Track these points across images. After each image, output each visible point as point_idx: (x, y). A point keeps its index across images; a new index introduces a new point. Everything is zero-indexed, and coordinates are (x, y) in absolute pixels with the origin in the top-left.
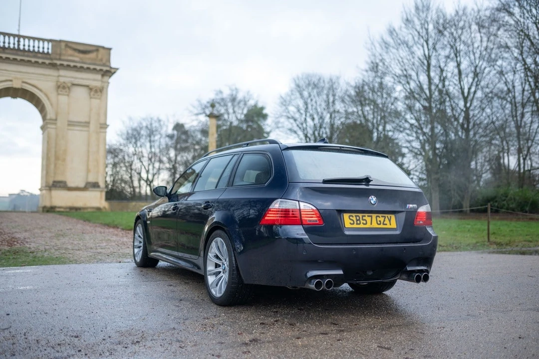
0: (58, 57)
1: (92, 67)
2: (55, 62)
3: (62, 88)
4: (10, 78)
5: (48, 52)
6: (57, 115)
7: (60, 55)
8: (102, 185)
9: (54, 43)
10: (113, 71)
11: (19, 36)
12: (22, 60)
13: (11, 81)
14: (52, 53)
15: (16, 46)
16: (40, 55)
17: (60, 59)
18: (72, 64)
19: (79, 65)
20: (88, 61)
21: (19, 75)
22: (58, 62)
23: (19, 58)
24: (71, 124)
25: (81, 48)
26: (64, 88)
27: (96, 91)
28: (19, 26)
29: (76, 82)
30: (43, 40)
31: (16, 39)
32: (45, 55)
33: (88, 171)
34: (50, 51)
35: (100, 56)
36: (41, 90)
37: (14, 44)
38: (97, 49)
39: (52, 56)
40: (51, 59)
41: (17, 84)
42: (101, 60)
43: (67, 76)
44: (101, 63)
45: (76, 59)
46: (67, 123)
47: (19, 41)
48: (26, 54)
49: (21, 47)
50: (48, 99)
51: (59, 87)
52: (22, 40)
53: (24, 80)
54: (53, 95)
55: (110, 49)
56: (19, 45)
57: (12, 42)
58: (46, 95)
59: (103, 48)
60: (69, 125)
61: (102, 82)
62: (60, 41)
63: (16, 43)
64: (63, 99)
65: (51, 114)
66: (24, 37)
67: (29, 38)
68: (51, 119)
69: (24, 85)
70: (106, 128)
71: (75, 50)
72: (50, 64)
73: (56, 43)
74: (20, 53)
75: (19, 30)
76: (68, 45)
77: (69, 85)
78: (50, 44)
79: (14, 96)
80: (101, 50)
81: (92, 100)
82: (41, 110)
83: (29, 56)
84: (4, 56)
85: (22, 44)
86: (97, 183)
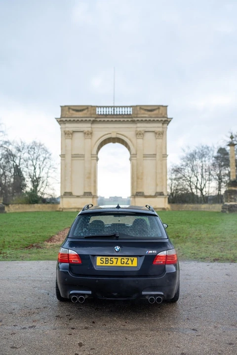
0: (136, 116)
1: (156, 119)
2: (134, 119)
3: (139, 134)
4: (110, 132)
6: (136, 151)
7: (137, 114)
8: (165, 193)
10: (169, 120)
11: (114, 107)
12: (116, 121)
13: (110, 134)
14: (133, 114)
16: (125, 116)
17: (137, 117)
18: (144, 119)
19: (148, 119)
20: (154, 116)
21: (115, 130)
22: (136, 119)
23: (114, 119)
24: (145, 156)
25: (149, 108)
26: (140, 134)
27: (159, 134)
28: (114, 100)
29: (147, 130)
30: (127, 107)
31: (113, 108)
32: (128, 116)
33: (157, 185)
34: (131, 113)
35: (161, 112)
36: (127, 137)
38: (159, 107)
39: (132, 116)
40: (132, 118)
41: (114, 136)
42: (162, 114)
43: (141, 127)
44: (162, 116)
45: (147, 116)
46: (142, 156)
47: (114, 110)
48: (118, 116)
49: (116, 113)
50: (131, 142)
51: (137, 134)
52: (115, 108)
53: (118, 132)
54: (134, 140)
55: (167, 106)
56: (114, 112)
57: (110, 111)
58: (130, 140)
59: (162, 106)
60: (144, 157)
61: (163, 128)
62: (137, 106)
64: (140, 141)
65: (133, 152)
66: (117, 107)
67: (119, 107)
68: (133, 154)
69: (118, 135)
70: (167, 157)
71: (145, 110)
72: (131, 121)
73: (134, 107)
74: (114, 116)
75: (114, 103)
76: (141, 108)
77: (143, 132)
78: (131, 108)
79: (114, 142)
80: (161, 108)
81: (157, 140)
82: (129, 149)
83: (120, 118)
84: (106, 119)
85: (115, 111)
86: (162, 192)
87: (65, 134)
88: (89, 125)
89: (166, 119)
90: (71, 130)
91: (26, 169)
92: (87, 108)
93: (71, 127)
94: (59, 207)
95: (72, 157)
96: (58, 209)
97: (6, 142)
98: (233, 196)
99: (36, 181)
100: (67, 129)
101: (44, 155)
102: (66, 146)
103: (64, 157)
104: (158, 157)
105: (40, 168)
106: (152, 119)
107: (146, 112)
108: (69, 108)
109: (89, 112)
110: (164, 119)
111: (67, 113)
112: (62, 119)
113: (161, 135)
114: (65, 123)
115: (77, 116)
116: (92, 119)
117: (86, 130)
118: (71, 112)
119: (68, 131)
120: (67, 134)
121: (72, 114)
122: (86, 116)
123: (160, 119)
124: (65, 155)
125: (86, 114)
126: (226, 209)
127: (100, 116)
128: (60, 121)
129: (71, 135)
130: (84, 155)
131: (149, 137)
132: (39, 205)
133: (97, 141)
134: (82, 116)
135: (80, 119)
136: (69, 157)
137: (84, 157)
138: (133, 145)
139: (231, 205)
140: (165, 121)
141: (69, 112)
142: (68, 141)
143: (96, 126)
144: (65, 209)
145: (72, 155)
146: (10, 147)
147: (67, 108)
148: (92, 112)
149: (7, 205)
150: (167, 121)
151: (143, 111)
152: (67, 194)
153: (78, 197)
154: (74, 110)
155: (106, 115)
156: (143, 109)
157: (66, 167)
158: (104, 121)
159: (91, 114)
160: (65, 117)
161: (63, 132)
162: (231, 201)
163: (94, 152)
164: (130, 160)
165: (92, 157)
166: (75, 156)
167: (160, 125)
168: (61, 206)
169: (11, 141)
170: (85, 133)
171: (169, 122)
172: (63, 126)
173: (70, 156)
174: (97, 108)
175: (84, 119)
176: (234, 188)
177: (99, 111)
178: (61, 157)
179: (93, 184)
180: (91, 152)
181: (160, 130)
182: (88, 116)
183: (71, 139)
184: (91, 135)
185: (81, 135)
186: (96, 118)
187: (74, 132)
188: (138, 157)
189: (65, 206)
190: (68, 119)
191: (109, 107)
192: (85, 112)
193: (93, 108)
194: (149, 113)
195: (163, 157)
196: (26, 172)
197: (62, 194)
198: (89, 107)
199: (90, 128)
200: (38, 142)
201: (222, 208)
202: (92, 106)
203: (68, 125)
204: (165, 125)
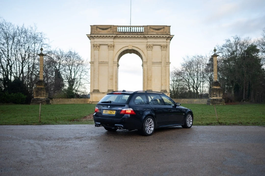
0: (147, 33)
1: (161, 36)
2: (145, 36)
3: (149, 47)
4: (128, 46)
5: (142, 31)
6: (147, 60)
7: (148, 32)
8: (168, 91)
9: (145, 27)
10: (171, 37)
11: (130, 26)
12: (131, 37)
15: (129, 31)
16: (139, 34)
17: (147, 34)
18: (153, 36)
19: (156, 36)
20: (160, 34)
21: (131, 44)
22: (147, 36)
23: (130, 36)
24: (153, 63)
25: (157, 28)
26: (150, 47)
27: (164, 47)
29: (155, 44)
30: (140, 26)
31: (129, 28)
32: (141, 33)
33: (162, 85)
34: (143, 31)
35: (165, 30)
36: (140, 49)
37: (129, 30)
38: (164, 27)
39: (144, 34)
40: (144, 35)
41: (130, 48)
42: (166, 32)
43: (151, 41)
44: (166, 34)
45: (155, 33)
46: (151, 63)
47: (130, 29)
48: (133, 34)
49: (132, 31)
50: (143, 53)
51: (147, 47)
52: (132, 28)
54: (145, 51)
55: (170, 26)
56: (130, 30)
57: (128, 29)
58: (142, 51)
59: (167, 26)
60: (153, 64)
61: (167, 42)
62: (147, 26)
63: (129, 29)
64: (150, 52)
65: (145, 60)
66: (133, 26)
67: (135, 26)
68: (145, 62)
69: (133, 47)
70: (169, 64)
71: (154, 29)
72: (143, 37)
73: (146, 27)
74: (131, 34)
75: (130, 24)
76: (151, 27)
77: (152, 45)
78: (143, 28)
79: (131, 53)
81: (162, 51)
82: (142, 58)
83: (135, 35)
84: (124, 36)
85: (132, 29)
86: (166, 90)
87: (94, 46)
88: (112, 40)
89: (169, 36)
90: (98, 43)
91: (64, 73)
92: (111, 27)
93: (98, 41)
94: (89, 101)
95: (99, 64)
96: (89, 103)
97: (49, 52)
98: (215, 93)
99: (72, 82)
100: (95, 43)
101: (78, 62)
102: (94, 55)
103: (93, 64)
104: (163, 64)
105: (75, 72)
106: (158, 36)
107: (154, 31)
108: (97, 27)
109: (112, 31)
110: (167, 36)
111: (96, 31)
112: (92, 35)
113: (165, 47)
114: (94, 39)
115: (103, 33)
116: (114, 36)
117: (109, 43)
118: (98, 29)
119: (96, 44)
120: (95, 47)
121: (99, 31)
122: (109, 33)
123: (164, 36)
124: (94, 62)
125: (109, 31)
126: (210, 102)
127: (120, 33)
128: (90, 37)
129: (98, 48)
130: (108, 62)
131: (157, 49)
132: (74, 99)
133: (118, 52)
134: (106, 33)
135: (105, 36)
136: (96, 64)
137: (108, 64)
138: (145, 55)
139: (213, 99)
140: (169, 37)
141: (97, 30)
142: (96, 52)
143: (117, 40)
144: (94, 102)
145: (99, 62)
146: (52, 56)
147: (95, 27)
148: (114, 30)
149: (51, 99)
150: (170, 38)
151: (152, 30)
152: (96, 91)
153: (104, 93)
154: (100, 29)
155: (125, 32)
156: (152, 28)
157: (94, 71)
158: (123, 37)
159: (113, 32)
160: (94, 34)
161: (92, 45)
162: (213, 97)
163: (116, 60)
164: (143, 66)
165: (114, 64)
166: (101, 63)
167: (165, 40)
168: (90, 100)
169: (53, 51)
170: (109, 46)
171: (172, 38)
172: (92, 40)
173: (98, 63)
174: (118, 27)
175: (108, 36)
176: (215, 87)
177: (119, 29)
178: (90, 63)
179: (114, 84)
180: (113, 60)
181: (165, 44)
182: (111, 33)
183: (99, 50)
184: (113, 47)
185: (106, 47)
186: (117, 35)
187: (100, 45)
188: (148, 64)
189: (94, 100)
190: (96, 35)
191: (126, 26)
192: (109, 30)
193: (115, 27)
194: (157, 31)
195: (167, 64)
196: (64, 75)
197: (92, 92)
198: (112, 27)
199: (113, 42)
200: (73, 52)
201: (208, 102)
202: (114, 26)
203: (96, 40)
204: (169, 41)
